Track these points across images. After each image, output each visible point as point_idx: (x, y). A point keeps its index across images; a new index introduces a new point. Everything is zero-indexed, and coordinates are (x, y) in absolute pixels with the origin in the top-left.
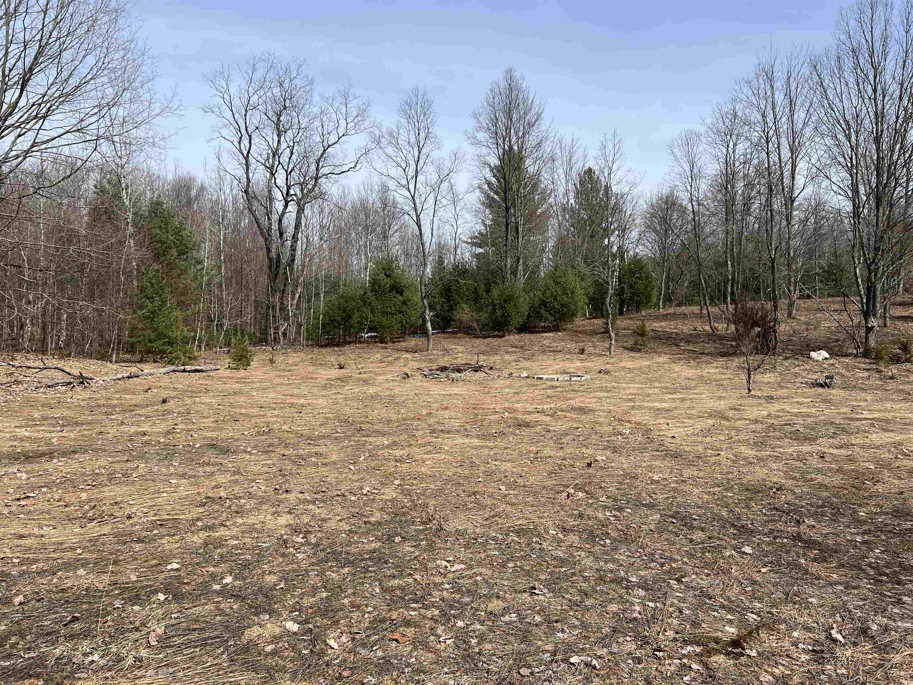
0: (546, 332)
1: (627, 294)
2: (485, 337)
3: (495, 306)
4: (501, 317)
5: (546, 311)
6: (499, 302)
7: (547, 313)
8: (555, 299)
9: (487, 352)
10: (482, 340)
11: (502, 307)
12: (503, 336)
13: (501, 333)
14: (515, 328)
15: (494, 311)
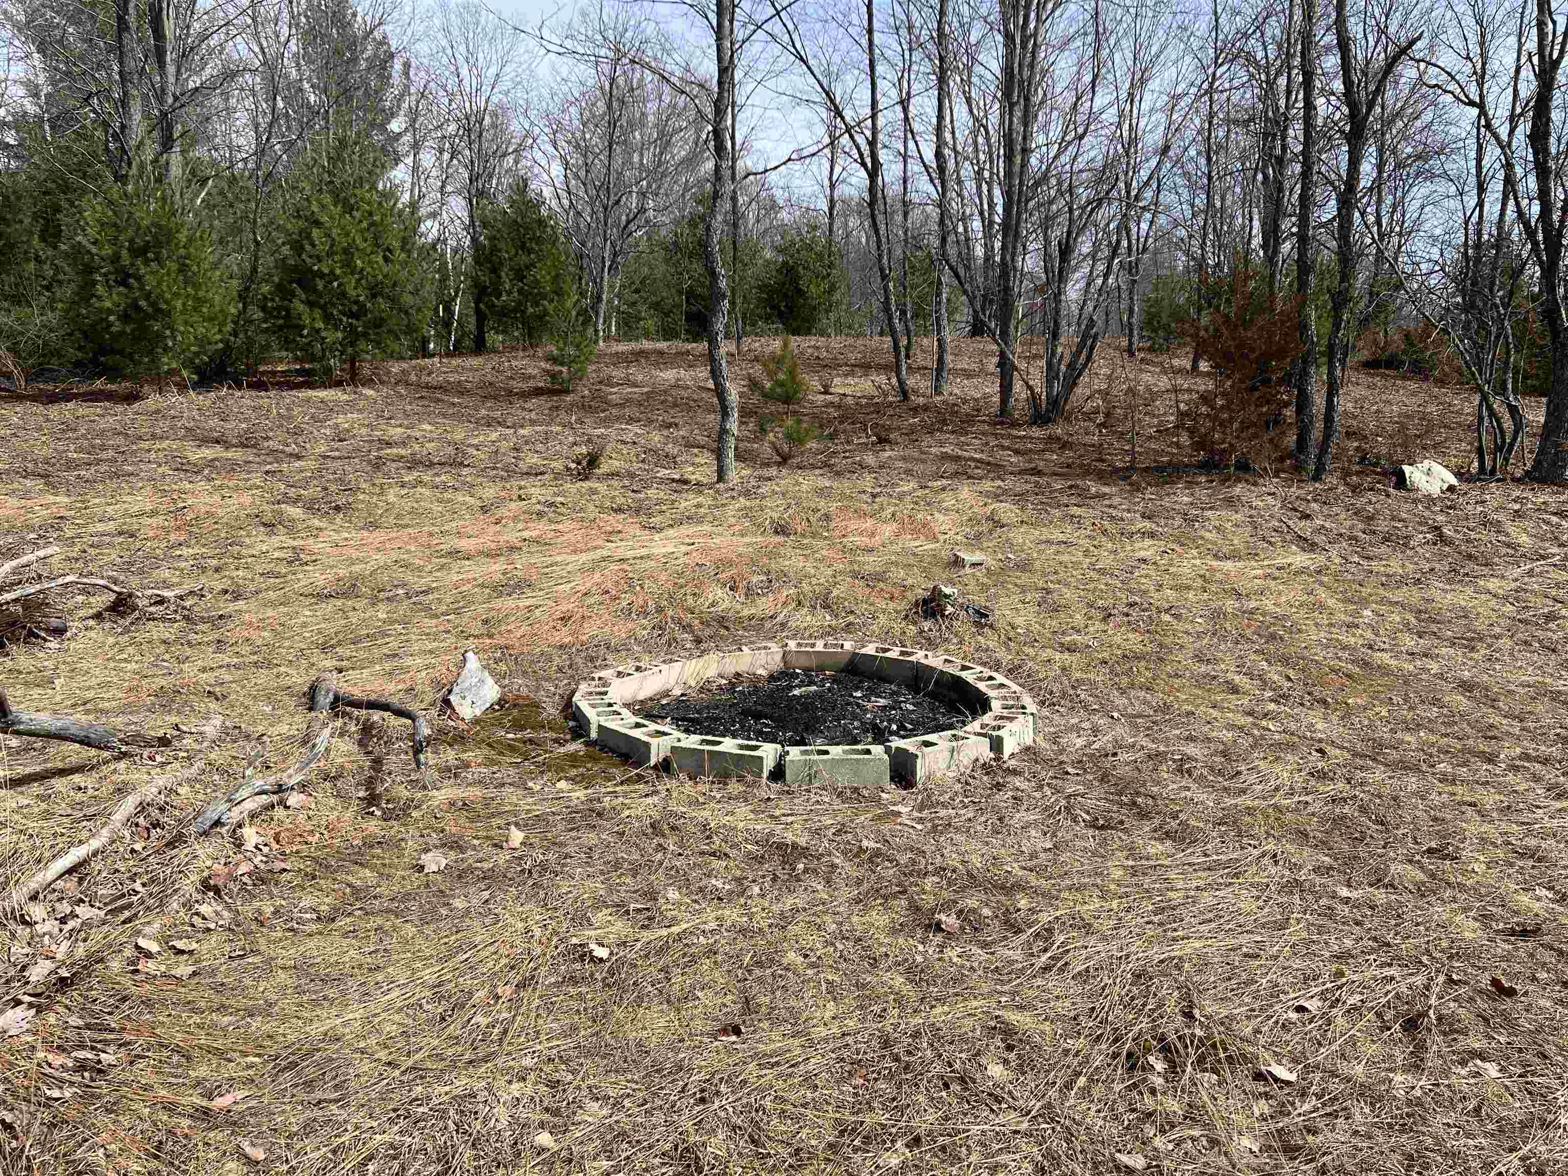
0: (310, 385)
1: (509, 293)
2: (52, 399)
3: (89, 270)
4: (125, 318)
5: (311, 304)
6: (108, 251)
7: (317, 314)
8: (348, 264)
9: (70, 465)
10: (39, 409)
11: (123, 278)
12: (131, 398)
13: (124, 386)
14: (189, 363)
15: (86, 291)
